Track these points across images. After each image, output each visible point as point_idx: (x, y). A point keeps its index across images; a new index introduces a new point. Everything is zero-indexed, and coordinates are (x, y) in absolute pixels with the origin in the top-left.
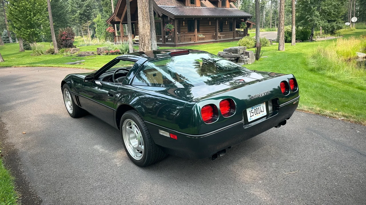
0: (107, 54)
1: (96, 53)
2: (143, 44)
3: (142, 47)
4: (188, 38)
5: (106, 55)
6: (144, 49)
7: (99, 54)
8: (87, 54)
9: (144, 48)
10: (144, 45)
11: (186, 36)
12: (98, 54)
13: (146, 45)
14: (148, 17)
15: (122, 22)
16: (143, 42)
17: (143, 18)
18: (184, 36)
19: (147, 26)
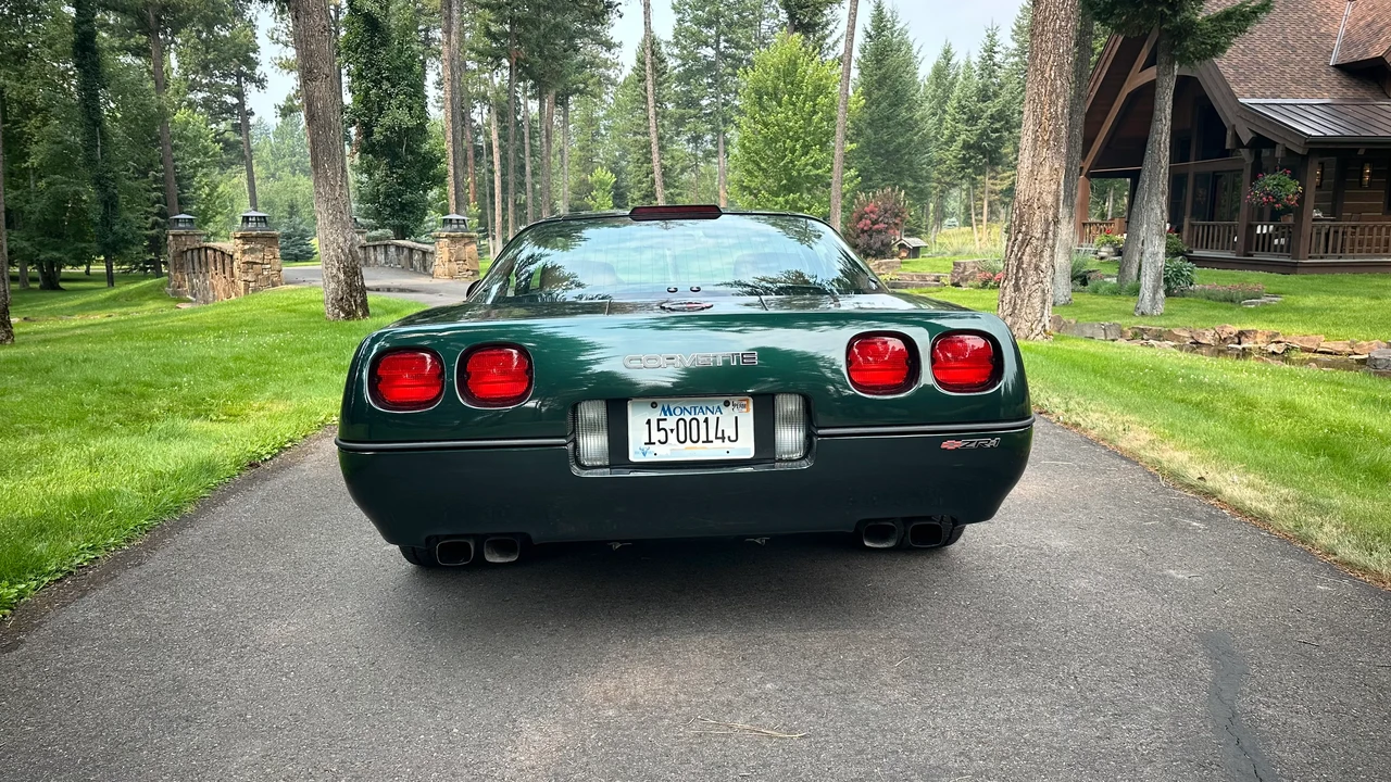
0: (985, 284)
1: (947, 280)
2: (1020, 237)
3: (1016, 249)
4: (1379, 241)
5: (978, 287)
6: (1020, 258)
7: (957, 285)
8: (917, 281)
9: (1023, 254)
10: (1023, 241)
11: (1363, 229)
12: (953, 285)
13: (1034, 242)
14: (1058, 131)
15: (1089, 170)
16: (1024, 229)
17: (1035, 140)
18: (1354, 227)
19: (1047, 169)
